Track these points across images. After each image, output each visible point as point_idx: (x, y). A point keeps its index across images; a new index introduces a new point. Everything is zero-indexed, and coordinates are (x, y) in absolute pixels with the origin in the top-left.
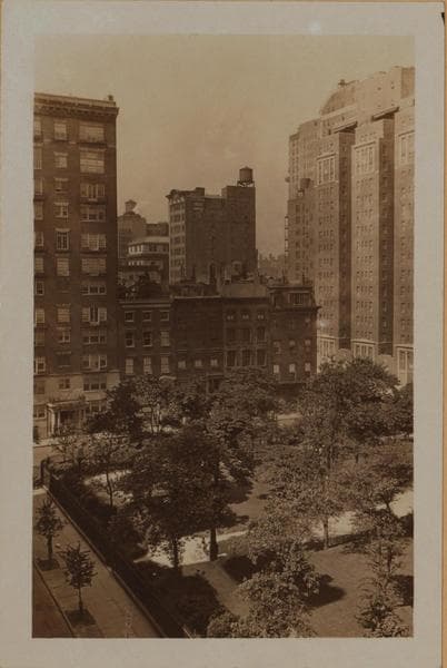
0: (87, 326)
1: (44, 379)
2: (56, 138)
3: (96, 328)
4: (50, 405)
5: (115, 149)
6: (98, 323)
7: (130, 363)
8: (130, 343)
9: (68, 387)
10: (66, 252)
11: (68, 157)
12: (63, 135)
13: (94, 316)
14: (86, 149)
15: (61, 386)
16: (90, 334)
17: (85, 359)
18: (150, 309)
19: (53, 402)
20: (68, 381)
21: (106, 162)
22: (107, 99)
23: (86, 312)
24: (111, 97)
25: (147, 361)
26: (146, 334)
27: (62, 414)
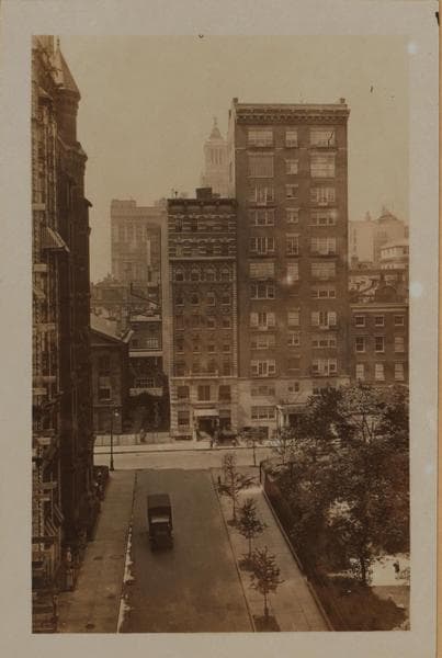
0: (315, 330)
1: (273, 381)
2: (287, 146)
3: (326, 331)
4: (279, 407)
5: (346, 152)
6: (327, 328)
7: (360, 368)
8: (360, 348)
9: (297, 390)
10: (295, 257)
11: (298, 164)
12: (294, 142)
13: (323, 319)
14: (317, 153)
15: (290, 389)
16: (318, 338)
17: (314, 364)
18: (381, 313)
19: (282, 403)
20: (297, 385)
21: (337, 165)
22: (339, 103)
23: (316, 316)
24: (343, 100)
25: (379, 368)
26: (379, 339)
27: (291, 416)
